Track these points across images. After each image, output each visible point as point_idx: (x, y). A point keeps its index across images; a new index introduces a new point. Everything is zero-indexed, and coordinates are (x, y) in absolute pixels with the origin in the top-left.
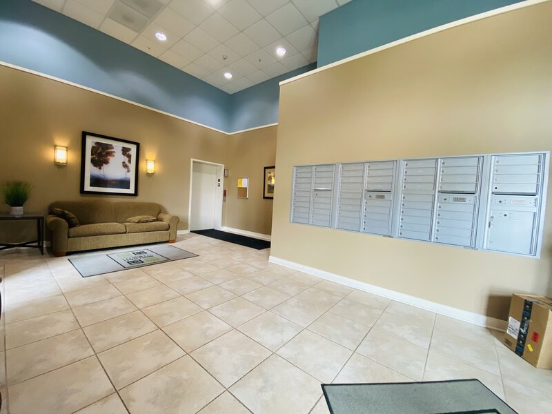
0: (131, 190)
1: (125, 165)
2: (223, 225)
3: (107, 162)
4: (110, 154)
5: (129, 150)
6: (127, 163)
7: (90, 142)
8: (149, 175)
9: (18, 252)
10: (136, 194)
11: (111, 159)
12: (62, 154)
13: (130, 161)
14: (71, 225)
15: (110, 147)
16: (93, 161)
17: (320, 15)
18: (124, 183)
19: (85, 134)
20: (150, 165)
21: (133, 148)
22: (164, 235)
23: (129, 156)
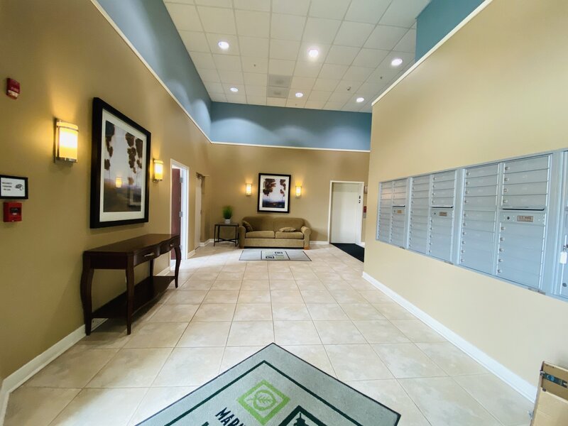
0: (286, 209)
1: (282, 192)
2: (362, 241)
3: (271, 191)
4: (273, 185)
5: (285, 180)
6: (283, 190)
7: (263, 179)
8: (298, 198)
9: (228, 244)
10: (288, 212)
11: (274, 189)
12: (249, 189)
13: (285, 189)
14: (247, 231)
15: (273, 180)
16: (264, 191)
17: (417, 15)
18: (281, 204)
19: (260, 175)
20: (298, 191)
21: (287, 179)
22: (299, 243)
23: (284, 185)
